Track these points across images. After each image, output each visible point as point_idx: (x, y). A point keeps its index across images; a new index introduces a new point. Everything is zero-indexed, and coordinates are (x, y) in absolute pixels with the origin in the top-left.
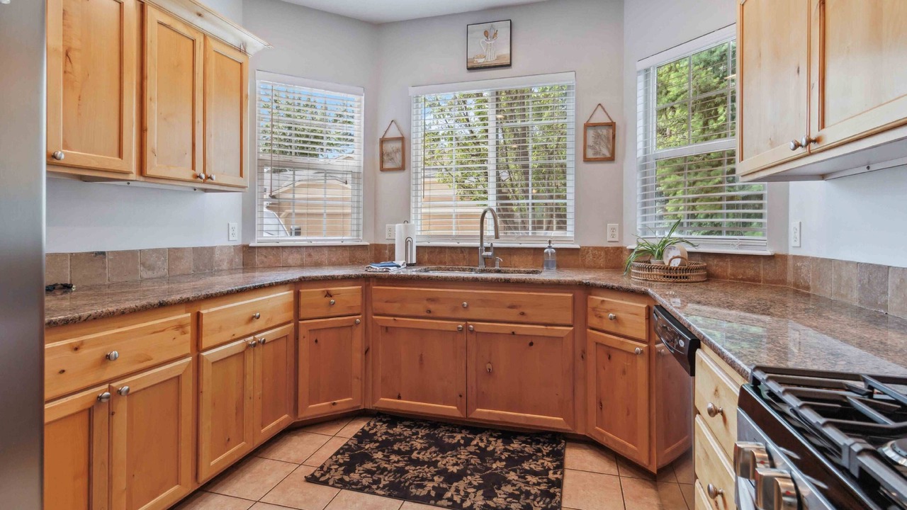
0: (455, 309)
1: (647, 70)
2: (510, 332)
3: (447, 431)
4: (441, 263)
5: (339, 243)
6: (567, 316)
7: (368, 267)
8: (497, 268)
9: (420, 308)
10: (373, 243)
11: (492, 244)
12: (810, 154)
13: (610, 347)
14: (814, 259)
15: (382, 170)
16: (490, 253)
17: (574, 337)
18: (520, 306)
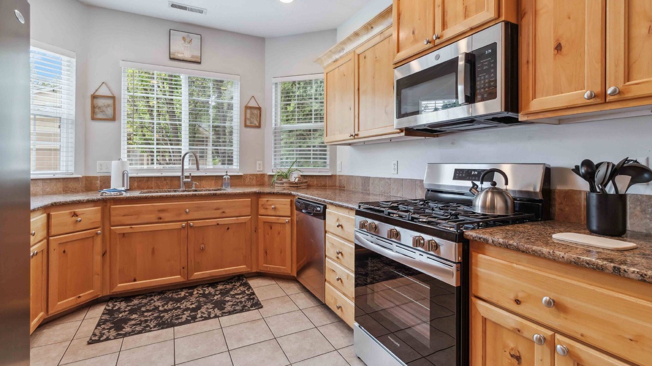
0: (180, 215)
1: (276, 84)
2: (216, 224)
3: (173, 293)
4: (148, 188)
5: (51, 176)
6: (248, 211)
7: (103, 193)
8: (194, 188)
9: (153, 217)
10: (84, 175)
11: (190, 174)
12: (355, 139)
13: (271, 223)
14: (347, 176)
15: (93, 119)
16: (189, 180)
17: (251, 222)
18: (222, 208)
